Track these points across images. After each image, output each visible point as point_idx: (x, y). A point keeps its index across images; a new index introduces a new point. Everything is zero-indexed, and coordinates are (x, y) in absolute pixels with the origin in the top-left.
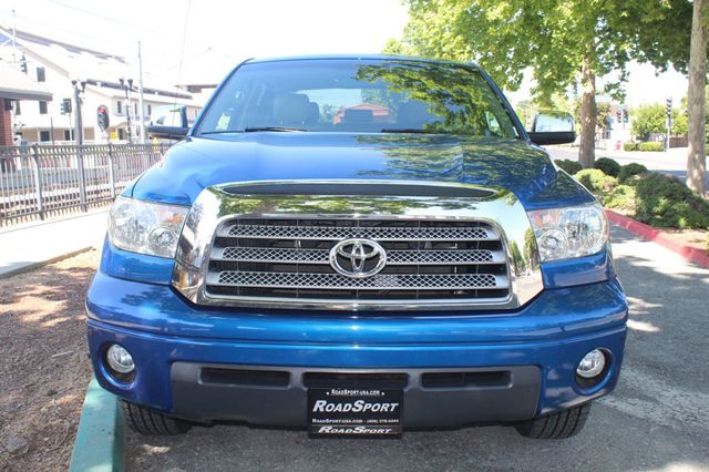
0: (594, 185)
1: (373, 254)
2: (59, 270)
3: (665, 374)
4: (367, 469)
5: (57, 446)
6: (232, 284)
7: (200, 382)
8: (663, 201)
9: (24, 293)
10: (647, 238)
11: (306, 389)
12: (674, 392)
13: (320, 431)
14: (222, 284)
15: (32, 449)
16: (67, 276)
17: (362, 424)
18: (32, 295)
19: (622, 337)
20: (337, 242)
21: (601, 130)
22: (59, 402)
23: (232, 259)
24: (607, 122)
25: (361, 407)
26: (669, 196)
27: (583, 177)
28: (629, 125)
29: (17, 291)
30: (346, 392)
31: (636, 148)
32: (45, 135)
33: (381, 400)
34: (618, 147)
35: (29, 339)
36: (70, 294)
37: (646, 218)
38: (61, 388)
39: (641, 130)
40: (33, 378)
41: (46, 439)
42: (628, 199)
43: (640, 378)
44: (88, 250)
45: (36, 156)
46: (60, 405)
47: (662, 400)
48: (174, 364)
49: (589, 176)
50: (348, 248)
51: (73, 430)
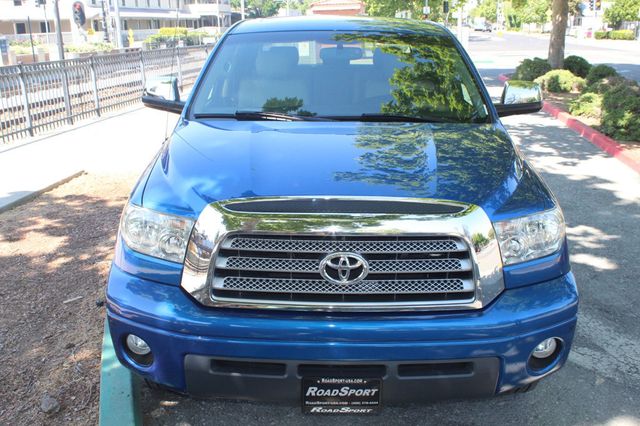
0: (563, 86)
1: (357, 265)
2: (56, 199)
3: (614, 320)
4: (349, 424)
5: (83, 407)
6: (235, 288)
7: (211, 372)
8: (628, 115)
9: (27, 228)
10: (611, 154)
11: (300, 378)
12: (621, 340)
13: (313, 411)
14: (226, 288)
15: (63, 408)
16: (63, 206)
17: (347, 406)
18: (35, 230)
19: (572, 326)
20: (326, 254)
21: (572, 18)
22: (79, 358)
23: (234, 267)
24: (579, 9)
25: (346, 392)
26: (634, 110)
27: (552, 78)
28: (601, 12)
29: (21, 225)
30: (334, 381)
31: (607, 36)
32: (21, 28)
33: (363, 387)
34: (589, 34)
35: (40, 283)
36: (70, 228)
37: (610, 130)
38: (77, 340)
39: (613, 18)
40: (51, 326)
41: (73, 398)
42: (595, 108)
43: (591, 324)
44: (80, 174)
45: (22, 75)
46: (80, 361)
47: (609, 350)
48: (187, 356)
49: (557, 77)
50: (336, 260)
51: (95, 389)
